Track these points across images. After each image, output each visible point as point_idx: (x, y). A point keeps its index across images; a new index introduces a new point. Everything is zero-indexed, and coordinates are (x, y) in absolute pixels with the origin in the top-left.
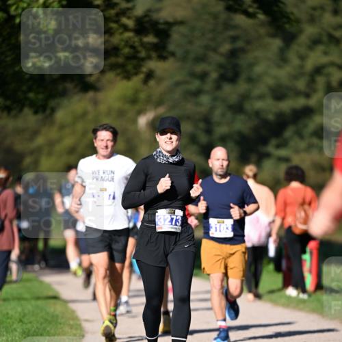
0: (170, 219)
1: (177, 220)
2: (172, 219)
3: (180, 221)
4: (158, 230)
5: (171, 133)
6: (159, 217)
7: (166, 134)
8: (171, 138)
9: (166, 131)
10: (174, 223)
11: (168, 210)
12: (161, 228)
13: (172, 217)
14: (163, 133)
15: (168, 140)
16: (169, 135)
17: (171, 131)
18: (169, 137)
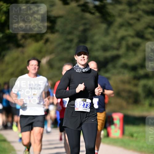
0: (83, 104)
1: (87, 105)
2: (84, 104)
3: (89, 105)
4: (76, 110)
5: (84, 54)
6: (77, 103)
7: (81, 55)
8: (84, 57)
9: (81, 53)
10: (85, 107)
11: (82, 99)
12: (78, 109)
13: (85, 103)
14: (79, 54)
15: (82, 58)
16: (83, 56)
17: (84, 53)
18: (83, 57)
